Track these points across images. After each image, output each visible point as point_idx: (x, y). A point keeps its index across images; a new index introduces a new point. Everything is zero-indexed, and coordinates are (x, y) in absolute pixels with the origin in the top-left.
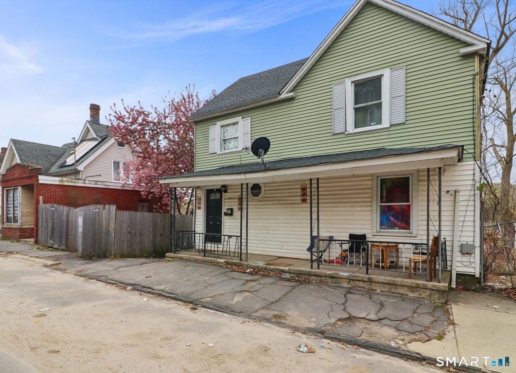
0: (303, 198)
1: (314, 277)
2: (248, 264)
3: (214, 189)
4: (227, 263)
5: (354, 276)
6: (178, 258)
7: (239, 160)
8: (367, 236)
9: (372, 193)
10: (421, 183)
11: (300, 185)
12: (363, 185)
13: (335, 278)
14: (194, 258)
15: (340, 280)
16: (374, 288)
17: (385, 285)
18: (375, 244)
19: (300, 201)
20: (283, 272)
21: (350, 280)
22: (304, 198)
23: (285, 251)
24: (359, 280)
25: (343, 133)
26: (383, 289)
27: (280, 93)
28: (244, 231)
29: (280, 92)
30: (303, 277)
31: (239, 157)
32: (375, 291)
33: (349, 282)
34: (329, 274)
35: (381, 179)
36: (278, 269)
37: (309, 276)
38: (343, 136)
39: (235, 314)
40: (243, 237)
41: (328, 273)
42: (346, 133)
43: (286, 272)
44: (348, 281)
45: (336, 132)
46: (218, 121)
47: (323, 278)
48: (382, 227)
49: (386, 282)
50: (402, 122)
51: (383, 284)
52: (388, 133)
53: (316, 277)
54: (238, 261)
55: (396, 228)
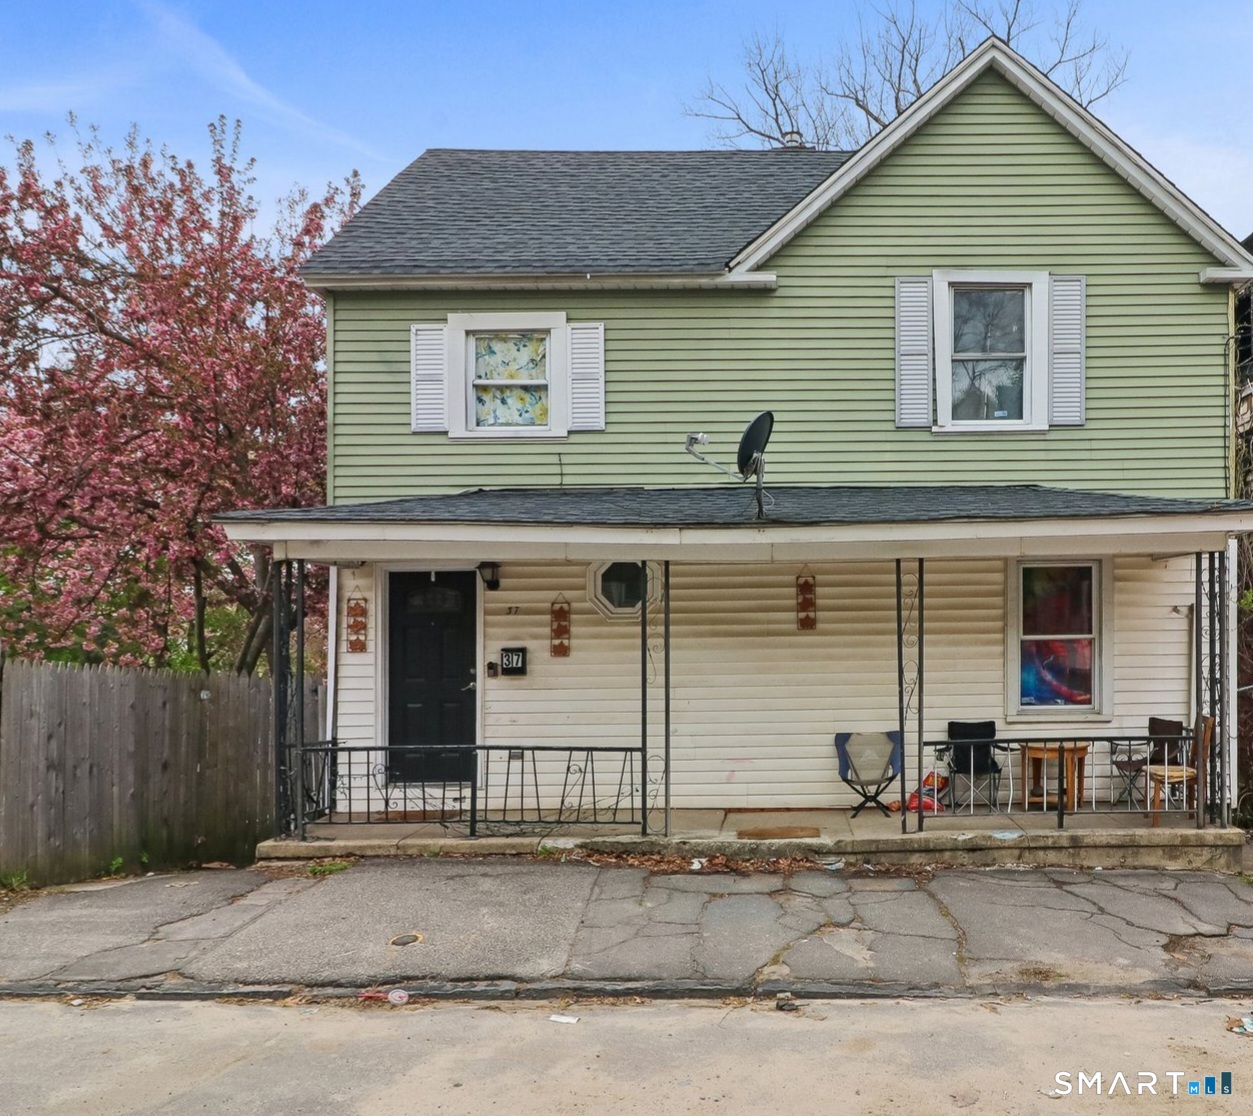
0: (802, 615)
1: (918, 855)
2: (684, 843)
3: (429, 574)
4: (592, 850)
5: (1036, 838)
6: (334, 857)
7: (557, 470)
8: (997, 727)
9: (1005, 606)
10: (1119, 584)
11: (789, 574)
12: (983, 584)
13: (981, 849)
14: (425, 847)
15: (996, 854)
16: (1086, 863)
17: (1111, 851)
18: (1030, 744)
19: (793, 627)
20: (816, 852)
21: (1022, 849)
22: (807, 617)
23: (741, 788)
24: (1045, 848)
25: (927, 429)
26: (1109, 862)
27: (732, 264)
28: (656, 729)
29: (733, 259)
30: (883, 860)
31: (555, 459)
32: (1090, 871)
33: (1020, 857)
34: (965, 840)
35: (1024, 569)
36: (799, 847)
37: (902, 855)
38: (925, 436)
39: (928, 993)
40: (650, 753)
41: (961, 838)
42: (934, 429)
43: (829, 853)
44: (1016, 852)
45: (906, 422)
46: (454, 310)
47: (947, 855)
48: (1026, 699)
49: (1113, 842)
50: (1076, 420)
51: (1107, 850)
52: (1042, 445)
53: (923, 855)
54: (637, 839)
55: (1059, 701)
